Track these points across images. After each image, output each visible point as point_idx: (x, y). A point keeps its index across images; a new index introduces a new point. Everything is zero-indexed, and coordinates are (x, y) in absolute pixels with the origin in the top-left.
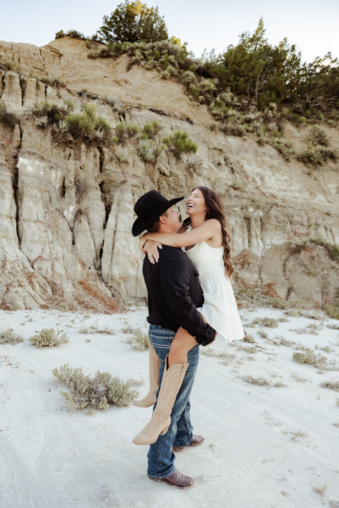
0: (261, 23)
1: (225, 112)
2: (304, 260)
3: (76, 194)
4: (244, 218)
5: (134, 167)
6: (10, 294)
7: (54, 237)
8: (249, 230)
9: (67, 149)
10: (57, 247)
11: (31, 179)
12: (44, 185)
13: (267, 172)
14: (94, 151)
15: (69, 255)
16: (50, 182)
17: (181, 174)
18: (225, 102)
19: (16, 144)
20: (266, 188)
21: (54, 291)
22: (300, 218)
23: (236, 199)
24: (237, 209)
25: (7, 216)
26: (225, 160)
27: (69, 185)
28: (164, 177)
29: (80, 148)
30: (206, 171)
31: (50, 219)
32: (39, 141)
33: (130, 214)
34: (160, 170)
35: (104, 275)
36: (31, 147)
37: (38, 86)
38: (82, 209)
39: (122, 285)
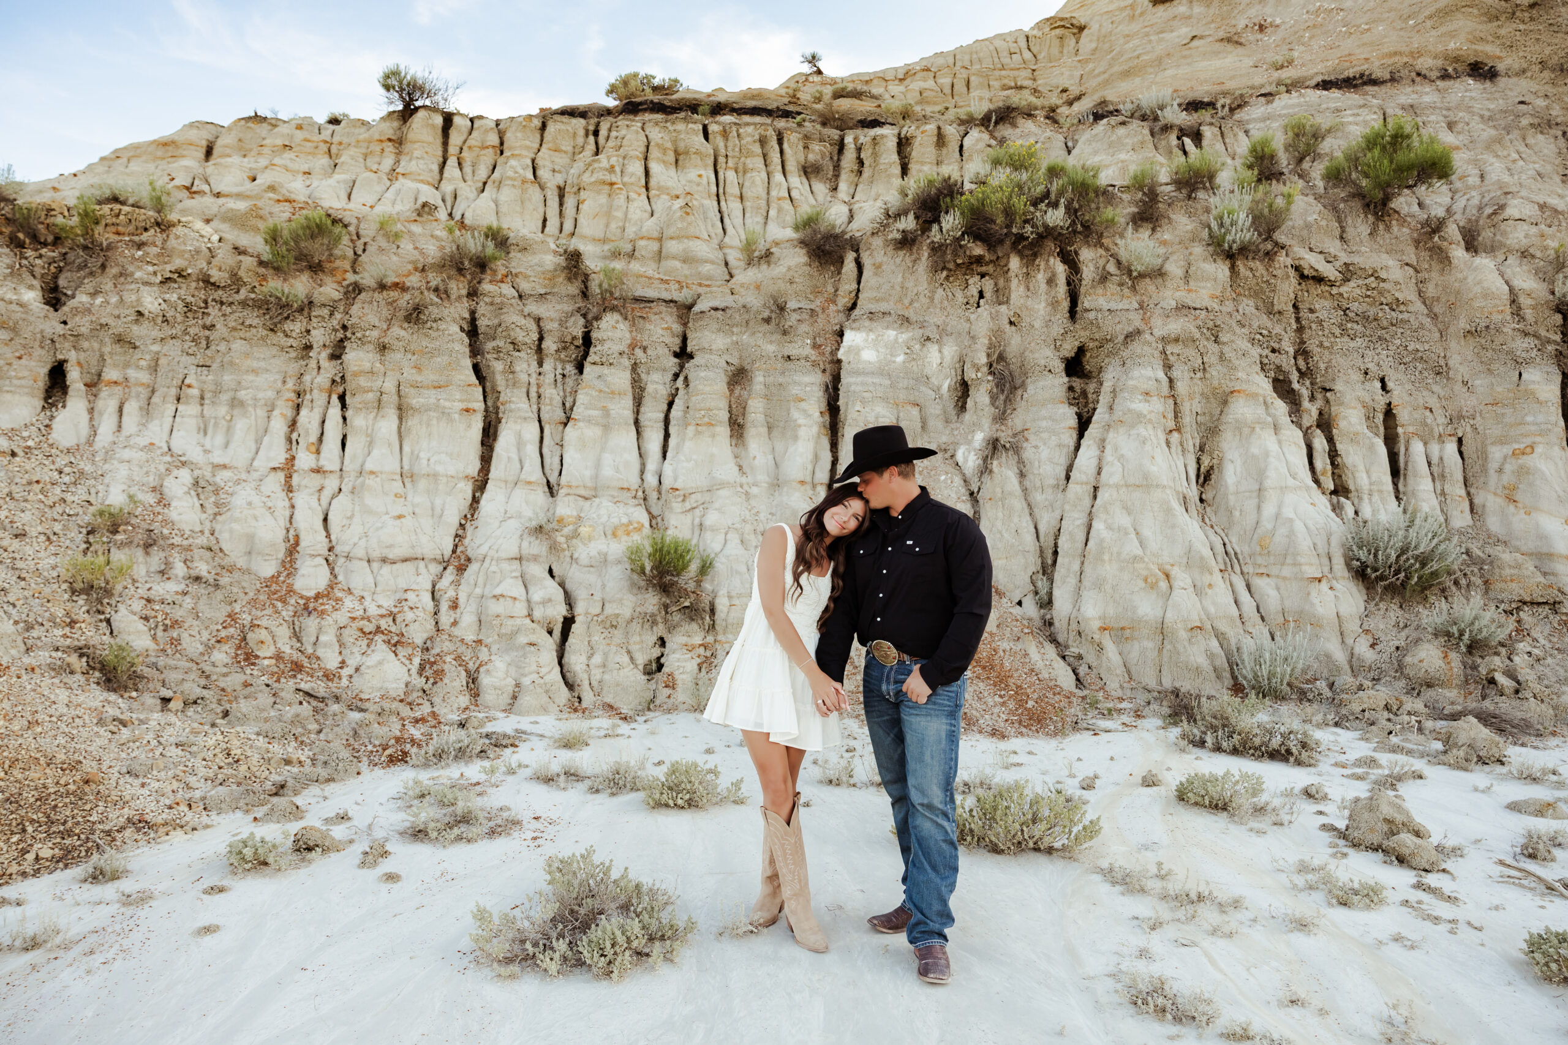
3: (994, 398)
5: (1186, 282)
9: (971, 281)
11: (869, 380)
12: (907, 389)
14: (1048, 267)
16: (924, 379)
17: (1392, 263)
19: (844, 301)
25: (802, 482)
27: (974, 377)
28: (1321, 289)
29: (1008, 270)
30: (1524, 227)
32: (900, 279)
33: (1142, 430)
34: (1297, 269)
35: (1059, 625)
36: (878, 300)
37: (941, 140)
38: (1005, 437)
39: (1111, 649)
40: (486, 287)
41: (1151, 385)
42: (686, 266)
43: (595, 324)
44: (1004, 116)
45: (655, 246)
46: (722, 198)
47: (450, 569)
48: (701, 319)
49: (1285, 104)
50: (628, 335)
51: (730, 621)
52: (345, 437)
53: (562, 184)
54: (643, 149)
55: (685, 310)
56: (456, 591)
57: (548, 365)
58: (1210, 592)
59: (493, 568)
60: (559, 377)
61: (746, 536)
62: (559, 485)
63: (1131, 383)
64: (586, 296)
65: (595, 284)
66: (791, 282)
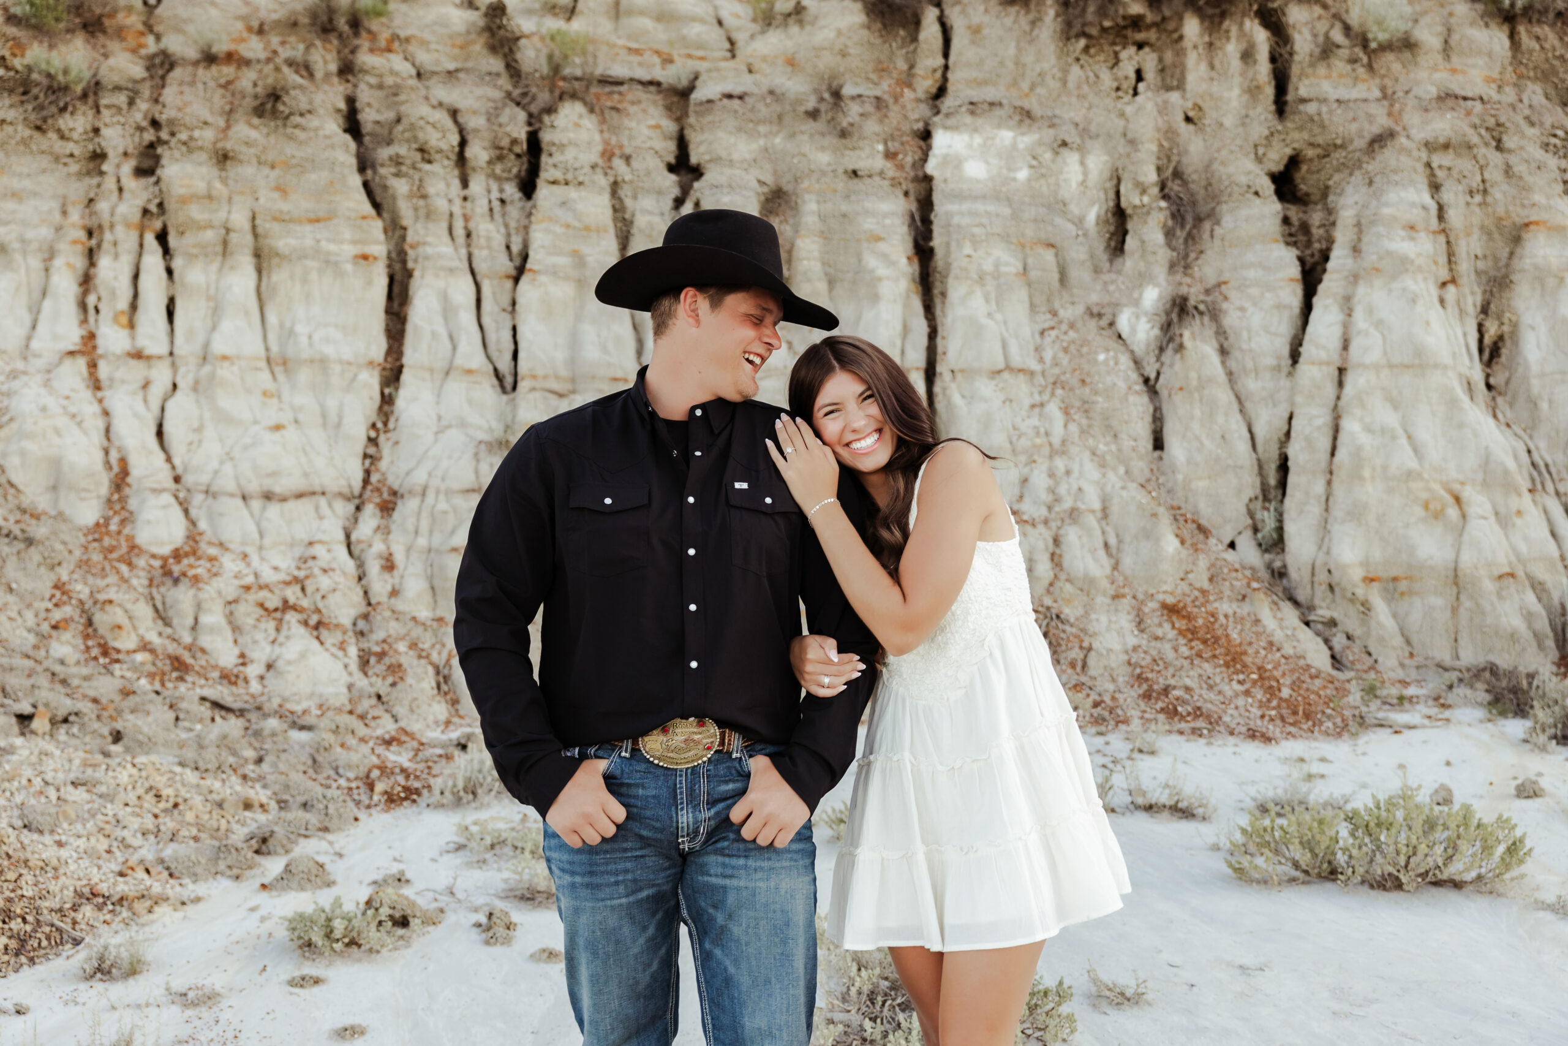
3: (1169, 234)
5: (1448, 58)
7: (1073, 428)
9: (1124, 54)
10: (1081, 465)
11: (980, 207)
12: (1035, 220)
14: (1242, 33)
15: (1129, 498)
16: (1059, 206)
19: (926, 84)
27: (1137, 202)
29: (1181, 38)
31: (1061, 355)
32: (1012, 51)
33: (1409, 283)
35: (1297, 573)
36: (980, 83)
38: (1194, 293)
39: (1382, 610)
40: (366, 58)
41: (1415, 215)
42: (661, 27)
43: (546, 119)
47: (370, 509)
48: (709, 111)
50: (597, 137)
52: (171, 302)
55: (679, 99)
56: (385, 541)
57: (477, 185)
58: (1518, 522)
59: (442, 505)
60: (496, 204)
62: (516, 375)
63: (1386, 211)
64: (513, 70)
65: (531, 56)
66: (844, 54)
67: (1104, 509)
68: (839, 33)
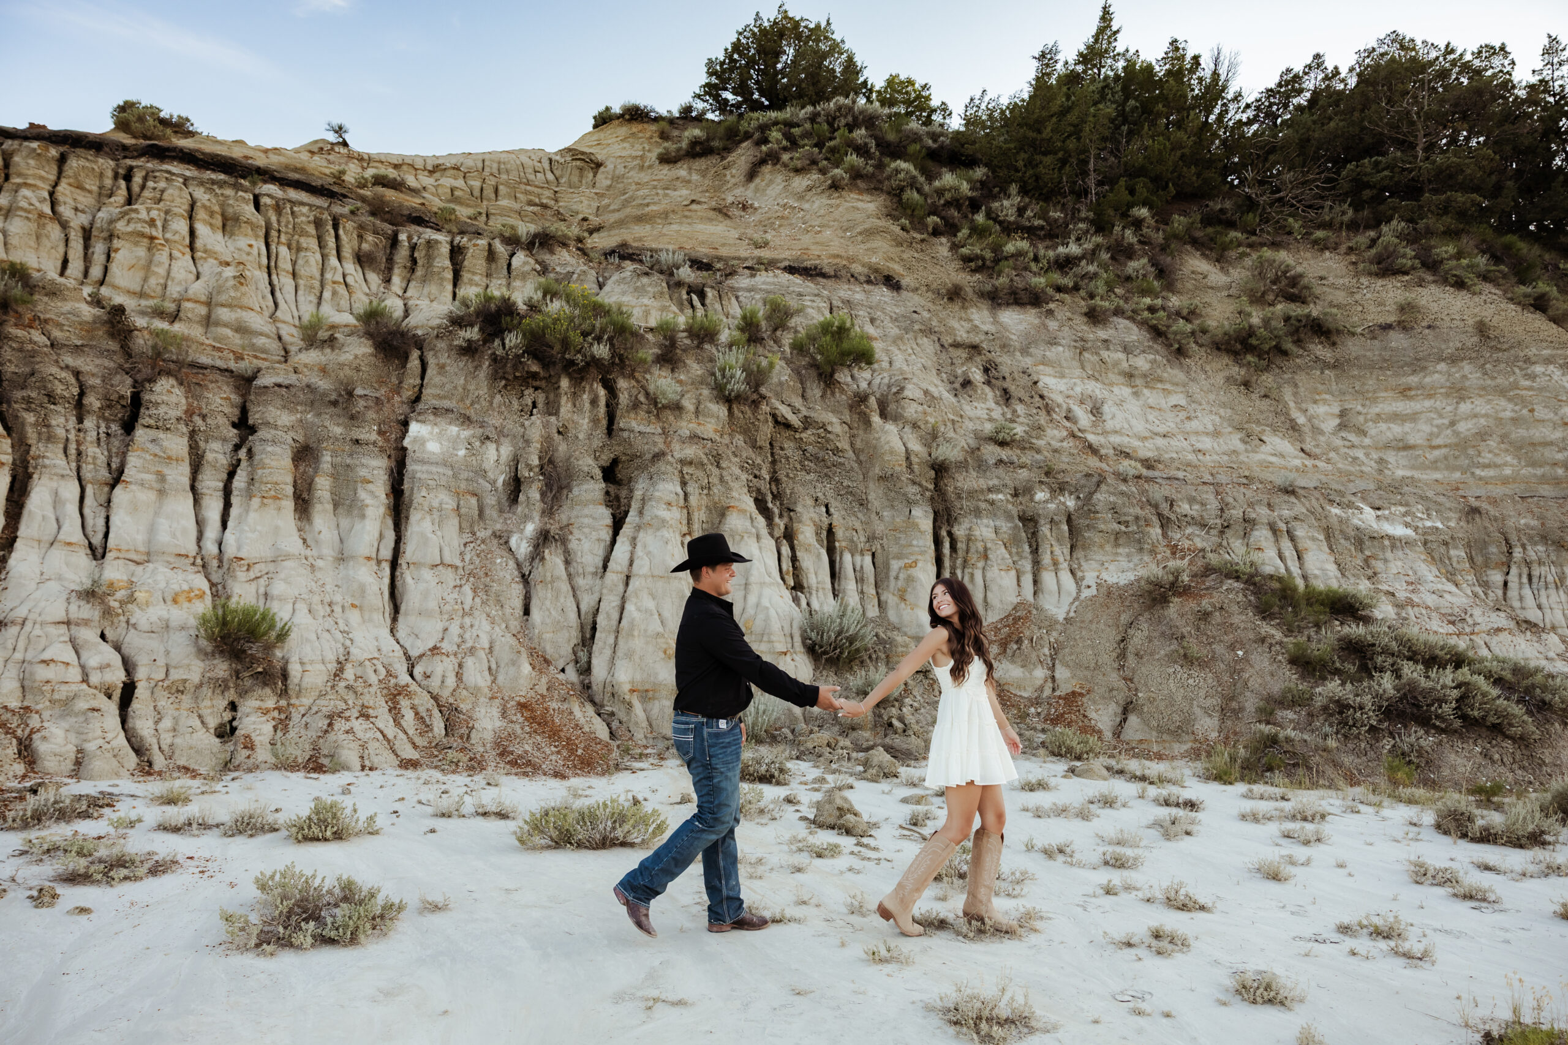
0: (1106, 16)
1: (996, 249)
2: (1180, 622)
3: (543, 494)
4: (1020, 518)
5: (697, 417)
6: (331, 737)
7: (478, 600)
8: (1035, 551)
9: (526, 392)
10: (480, 622)
11: (434, 469)
12: (467, 480)
13: (1116, 389)
14: (592, 390)
15: (506, 642)
16: (482, 473)
17: (835, 420)
18: (1001, 223)
19: (408, 394)
20: (1105, 433)
21: (449, 729)
22: (1196, 507)
23: (1001, 471)
24: (1001, 496)
25: (369, 558)
26: (986, 370)
27: (527, 475)
28: (788, 433)
29: (558, 388)
30: (914, 405)
31: (475, 558)
32: (462, 381)
33: (666, 533)
34: (774, 416)
35: (597, 688)
36: (441, 397)
37: (491, 255)
38: (554, 529)
39: (638, 707)
40: (11, 330)
41: (672, 498)
42: (237, 336)
43: (147, 386)
44: (543, 241)
45: (203, 310)
46: (274, 271)
48: (264, 394)
49: (765, 279)
50: (184, 401)
51: (304, 685)
53: (86, 224)
54: (186, 207)
55: (245, 382)
57: (90, 422)
60: (103, 436)
61: (314, 606)
62: (105, 548)
63: (657, 494)
64: (128, 353)
65: (141, 342)
66: (358, 369)
67: (491, 648)
68: (356, 357)
